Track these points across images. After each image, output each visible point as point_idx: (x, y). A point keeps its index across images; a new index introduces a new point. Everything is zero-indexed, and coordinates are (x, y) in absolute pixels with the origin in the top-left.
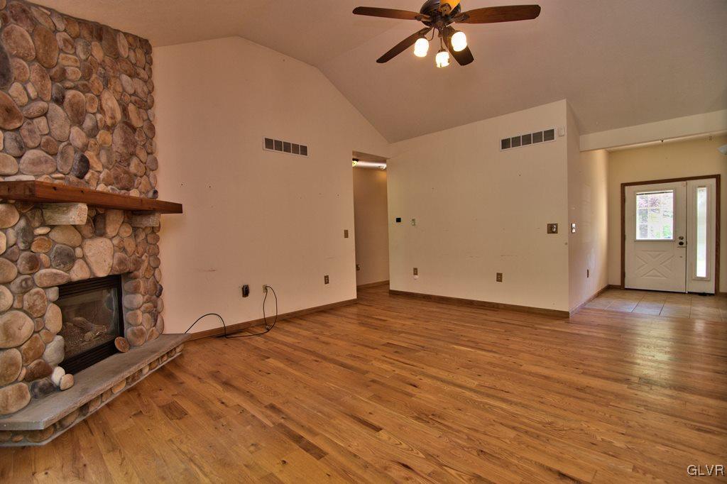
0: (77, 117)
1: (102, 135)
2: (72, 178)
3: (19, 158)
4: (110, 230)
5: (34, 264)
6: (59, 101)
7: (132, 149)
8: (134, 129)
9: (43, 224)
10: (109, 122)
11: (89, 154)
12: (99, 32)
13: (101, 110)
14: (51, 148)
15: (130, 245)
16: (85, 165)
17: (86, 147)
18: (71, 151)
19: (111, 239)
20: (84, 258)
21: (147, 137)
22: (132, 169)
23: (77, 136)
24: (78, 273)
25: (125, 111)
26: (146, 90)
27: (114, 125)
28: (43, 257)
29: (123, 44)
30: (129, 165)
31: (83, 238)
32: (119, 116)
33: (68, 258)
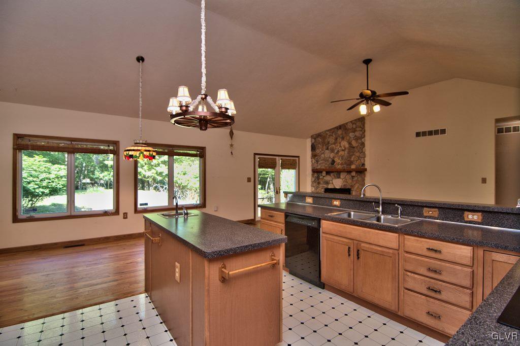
0: (332, 151)
1: (341, 153)
2: (330, 165)
3: (317, 164)
4: (341, 177)
5: (319, 183)
6: (327, 149)
7: (351, 154)
8: (354, 147)
9: (322, 176)
10: (343, 149)
11: (336, 159)
12: (340, 127)
13: (340, 146)
14: (325, 160)
15: (350, 181)
16: (333, 162)
17: (334, 157)
18: (330, 159)
19: (343, 179)
20: (332, 183)
21: (360, 148)
22: (352, 159)
23: (332, 155)
24: (330, 186)
25: (350, 143)
26: (361, 133)
27: (345, 149)
28: (322, 183)
29: (350, 126)
30: (351, 158)
31: (333, 179)
32: (347, 146)
33: (327, 183)
